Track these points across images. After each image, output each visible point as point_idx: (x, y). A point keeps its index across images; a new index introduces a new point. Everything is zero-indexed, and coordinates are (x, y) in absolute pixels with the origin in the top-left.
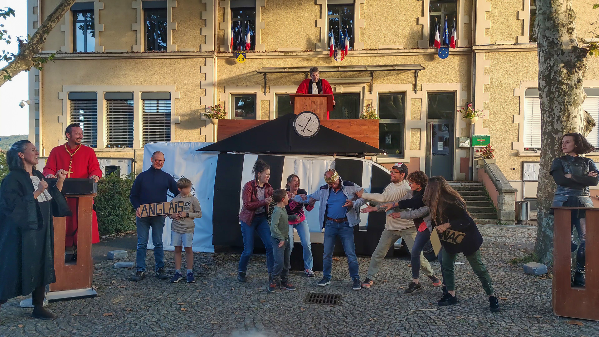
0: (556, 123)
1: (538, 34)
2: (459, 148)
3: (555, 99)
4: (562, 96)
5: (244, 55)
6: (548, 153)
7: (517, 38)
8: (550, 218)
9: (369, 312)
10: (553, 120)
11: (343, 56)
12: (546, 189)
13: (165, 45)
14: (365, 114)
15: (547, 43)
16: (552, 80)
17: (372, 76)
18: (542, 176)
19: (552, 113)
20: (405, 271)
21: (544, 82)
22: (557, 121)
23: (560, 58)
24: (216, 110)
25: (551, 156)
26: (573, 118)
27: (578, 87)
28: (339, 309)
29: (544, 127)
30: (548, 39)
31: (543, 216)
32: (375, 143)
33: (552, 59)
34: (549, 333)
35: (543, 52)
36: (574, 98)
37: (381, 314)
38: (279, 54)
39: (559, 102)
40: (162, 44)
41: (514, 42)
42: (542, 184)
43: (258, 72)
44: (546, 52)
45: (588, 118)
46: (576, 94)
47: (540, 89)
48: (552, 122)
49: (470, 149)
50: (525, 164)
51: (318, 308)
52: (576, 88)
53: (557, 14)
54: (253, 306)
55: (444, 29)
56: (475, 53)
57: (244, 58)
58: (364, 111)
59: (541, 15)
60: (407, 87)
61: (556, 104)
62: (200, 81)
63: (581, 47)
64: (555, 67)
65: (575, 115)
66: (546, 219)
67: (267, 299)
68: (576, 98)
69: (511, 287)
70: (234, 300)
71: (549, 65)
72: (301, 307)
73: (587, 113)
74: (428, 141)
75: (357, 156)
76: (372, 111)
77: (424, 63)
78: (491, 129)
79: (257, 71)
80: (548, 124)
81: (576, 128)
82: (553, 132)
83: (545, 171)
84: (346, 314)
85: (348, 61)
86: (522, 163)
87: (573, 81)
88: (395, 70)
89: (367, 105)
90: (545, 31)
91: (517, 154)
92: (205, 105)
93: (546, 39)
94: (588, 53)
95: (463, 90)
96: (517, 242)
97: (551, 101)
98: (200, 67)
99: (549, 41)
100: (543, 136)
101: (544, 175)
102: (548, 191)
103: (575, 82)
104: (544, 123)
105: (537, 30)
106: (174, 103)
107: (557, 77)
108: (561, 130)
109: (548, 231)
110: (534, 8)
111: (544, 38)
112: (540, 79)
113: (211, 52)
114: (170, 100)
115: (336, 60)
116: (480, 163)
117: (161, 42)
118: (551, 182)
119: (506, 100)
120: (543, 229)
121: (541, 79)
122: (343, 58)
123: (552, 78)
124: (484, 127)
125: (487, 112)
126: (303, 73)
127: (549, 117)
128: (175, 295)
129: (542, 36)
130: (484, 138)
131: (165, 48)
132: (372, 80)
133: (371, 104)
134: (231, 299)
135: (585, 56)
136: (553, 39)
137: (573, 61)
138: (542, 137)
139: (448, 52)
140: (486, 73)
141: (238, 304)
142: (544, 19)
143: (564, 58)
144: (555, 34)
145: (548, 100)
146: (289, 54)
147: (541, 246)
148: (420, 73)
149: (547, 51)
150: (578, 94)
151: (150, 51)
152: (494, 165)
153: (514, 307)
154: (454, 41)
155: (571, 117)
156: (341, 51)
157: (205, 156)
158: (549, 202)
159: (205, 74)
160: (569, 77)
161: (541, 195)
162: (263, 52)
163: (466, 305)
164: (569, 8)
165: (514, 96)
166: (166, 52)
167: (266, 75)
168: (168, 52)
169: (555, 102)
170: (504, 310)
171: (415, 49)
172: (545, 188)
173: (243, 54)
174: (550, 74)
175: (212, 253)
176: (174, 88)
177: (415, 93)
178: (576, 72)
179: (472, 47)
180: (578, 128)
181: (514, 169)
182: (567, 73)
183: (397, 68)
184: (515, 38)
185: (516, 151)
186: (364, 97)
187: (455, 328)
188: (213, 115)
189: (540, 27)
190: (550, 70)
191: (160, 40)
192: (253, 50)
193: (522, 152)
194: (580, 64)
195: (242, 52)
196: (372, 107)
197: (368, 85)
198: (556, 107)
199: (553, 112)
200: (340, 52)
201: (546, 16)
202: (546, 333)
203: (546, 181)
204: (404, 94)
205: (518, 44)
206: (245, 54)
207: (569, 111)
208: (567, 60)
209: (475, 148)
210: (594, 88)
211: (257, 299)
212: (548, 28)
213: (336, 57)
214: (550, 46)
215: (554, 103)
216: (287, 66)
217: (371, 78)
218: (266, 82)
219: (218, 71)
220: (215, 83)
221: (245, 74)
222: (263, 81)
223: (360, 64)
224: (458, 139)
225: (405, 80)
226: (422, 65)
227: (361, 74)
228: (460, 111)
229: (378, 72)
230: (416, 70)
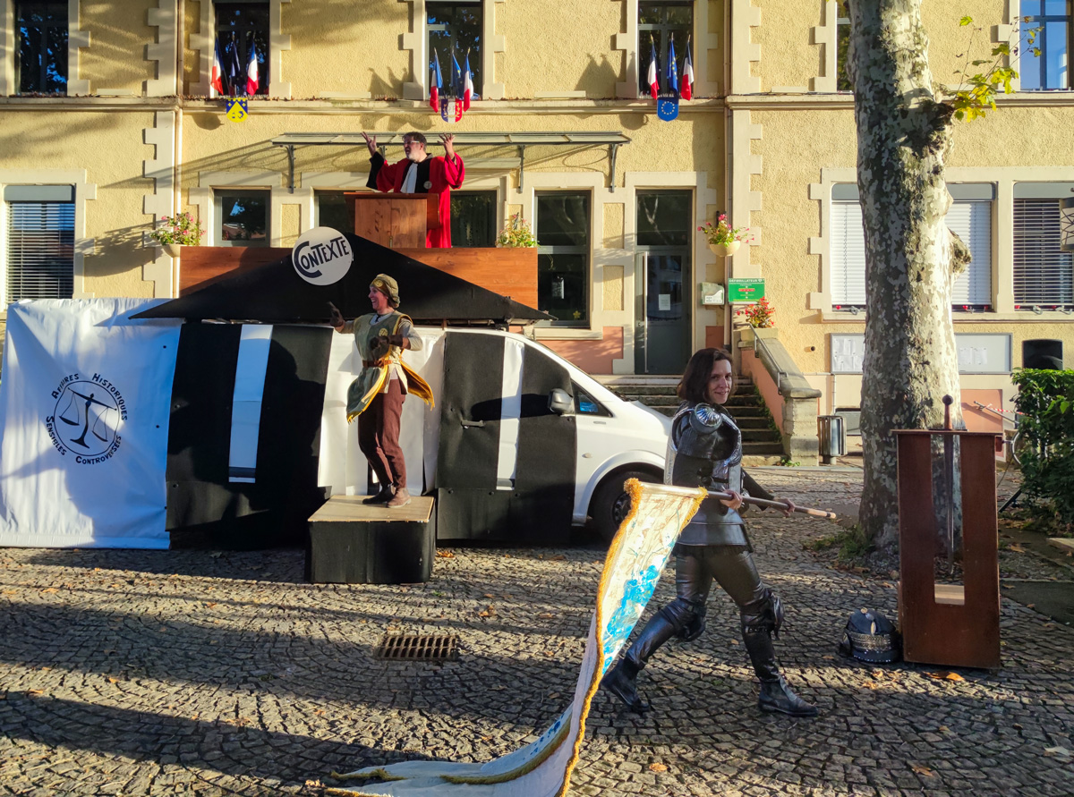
0: (893, 255)
1: (854, 74)
2: (702, 305)
3: (891, 207)
4: (904, 200)
5: (244, 105)
6: (880, 317)
7: (812, 81)
8: (889, 453)
9: (519, 674)
10: (889, 250)
11: (461, 112)
12: (879, 392)
13: (63, 80)
14: (507, 235)
15: (872, 92)
16: (884, 169)
17: (521, 156)
18: (870, 365)
19: (886, 236)
21: (870, 171)
22: (896, 251)
23: (899, 124)
24: (179, 224)
25: (886, 323)
26: (926, 246)
27: (935, 182)
28: (453, 670)
29: (871, 265)
30: (876, 84)
31: (875, 446)
32: (531, 299)
33: (883, 125)
34: (896, 702)
35: (865, 111)
36: (929, 204)
37: (547, 676)
38: (323, 104)
39: (900, 212)
40: (57, 78)
41: (807, 91)
42: (870, 382)
43: (274, 143)
44: (871, 110)
45: (955, 246)
46: (932, 197)
47: (861, 187)
48: (887, 254)
49: (726, 308)
50: (834, 339)
51: (406, 669)
52: (932, 183)
53: (891, 35)
54: (258, 672)
55: (669, 59)
56: (732, 110)
57: (244, 112)
58: (505, 228)
59: (861, 36)
60: (592, 180)
61: (894, 216)
62: (144, 162)
63: (939, 102)
64: (889, 141)
65: (932, 239)
66: (880, 454)
67: (290, 654)
68: (932, 205)
69: (814, 601)
70: (214, 659)
71: (878, 137)
72: (368, 668)
73: (953, 235)
74: (641, 293)
75: (492, 327)
76: (522, 228)
77: (627, 133)
78: (766, 266)
79: (273, 141)
80: (878, 258)
81: (934, 267)
82: (889, 274)
83: (876, 354)
84: (468, 681)
85: (470, 123)
86: (829, 338)
87: (926, 170)
88: (569, 143)
89: (513, 216)
90: (868, 67)
91: (817, 319)
92: (155, 215)
93: (870, 84)
94: (953, 116)
95: (709, 187)
96: (823, 502)
97: (883, 209)
98: (144, 131)
99: (877, 89)
100: (870, 282)
101: (873, 363)
102: (882, 395)
103: (928, 172)
104: (871, 256)
105: (853, 65)
106: (83, 209)
107: (895, 163)
108: (903, 270)
109: (884, 480)
110: (846, 21)
111: (868, 83)
112: (861, 165)
113: (169, 97)
114: (73, 201)
115: (446, 119)
116: (745, 337)
117: (55, 73)
118: (887, 377)
119: (795, 208)
120: (875, 476)
121: (863, 166)
122: (460, 115)
123: (883, 165)
124: (753, 262)
125: (758, 232)
127: (880, 243)
128: (71, 654)
129: (862, 78)
130: (753, 286)
131: (64, 87)
132: (522, 164)
133: (520, 214)
134: (207, 659)
135: (947, 121)
136: (885, 84)
137: (925, 129)
138: (867, 285)
139: (677, 107)
140: (754, 152)
141: (223, 668)
142: (867, 43)
143: (906, 124)
144: (888, 75)
145: (877, 209)
146: (345, 105)
147: (871, 511)
148: (621, 151)
149: (874, 108)
150: (936, 197)
151: (29, 94)
152: (774, 341)
153: (823, 646)
154: (689, 84)
155: (922, 243)
156: (457, 101)
157: (149, 330)
158: (885, 419)
159: (155, 145)
160: (917, 163)
161: (869, 403)
162: (286, 100)
163: (723, 646)
164: (915, 24)
165: (809, 198)
166: (66, 96)
167: (291, 151)
168: (70, 97)
169: (891, 212)
170: (803, 653)
171: (609, 99)
172: (876, 390)
173: (241, 103)
174: (879, 156)
175: (164, 550)
176: (84, 175)
177: (611, 191)
178: (931, 152)
179: (724, 98)
180: (937, 266)
181: (813, 349)
182: (914, 154)
183: (574, 139)
184: (807, 82)
185: (816, 313)
186: (504, 199)
187: (703, 700)
188: (171, 237)
189: (858, 60)
190: (880, 147)
191: (52, 70)
192: (265, 96)
193: (828, 313)
194: (938, 137)
195: (239, 99)
196: (522, 221)
197: (513, 176)
198: (893, 222)
199: (887, 234)
200: (452, 105)
201: (871, 37)
202: (891, 701)
203: (879, 376)
204: (586, 195)
205: (816, 93)
206: (246, 103)
207: (918, 231)
208: (913, 128)
209: (734, 307)
210: (964, 183)
211: (267, 656)
212: (875, 63)
213: (445, 114)
214: (880, 100)
215: (888, 214)
216: (340, 132)
217: (520, 159)
218: (292, 167)
219: (183, 141)
220: (178, 166)
221: (246, 147)
222: (286, 163)
223: (496, 130)
224: (700, 287)
225: (590, 166)
226: (624, 133)
227: (499, 152)
228: (704, 229)
229: (535, 147)
230: (612, 144)
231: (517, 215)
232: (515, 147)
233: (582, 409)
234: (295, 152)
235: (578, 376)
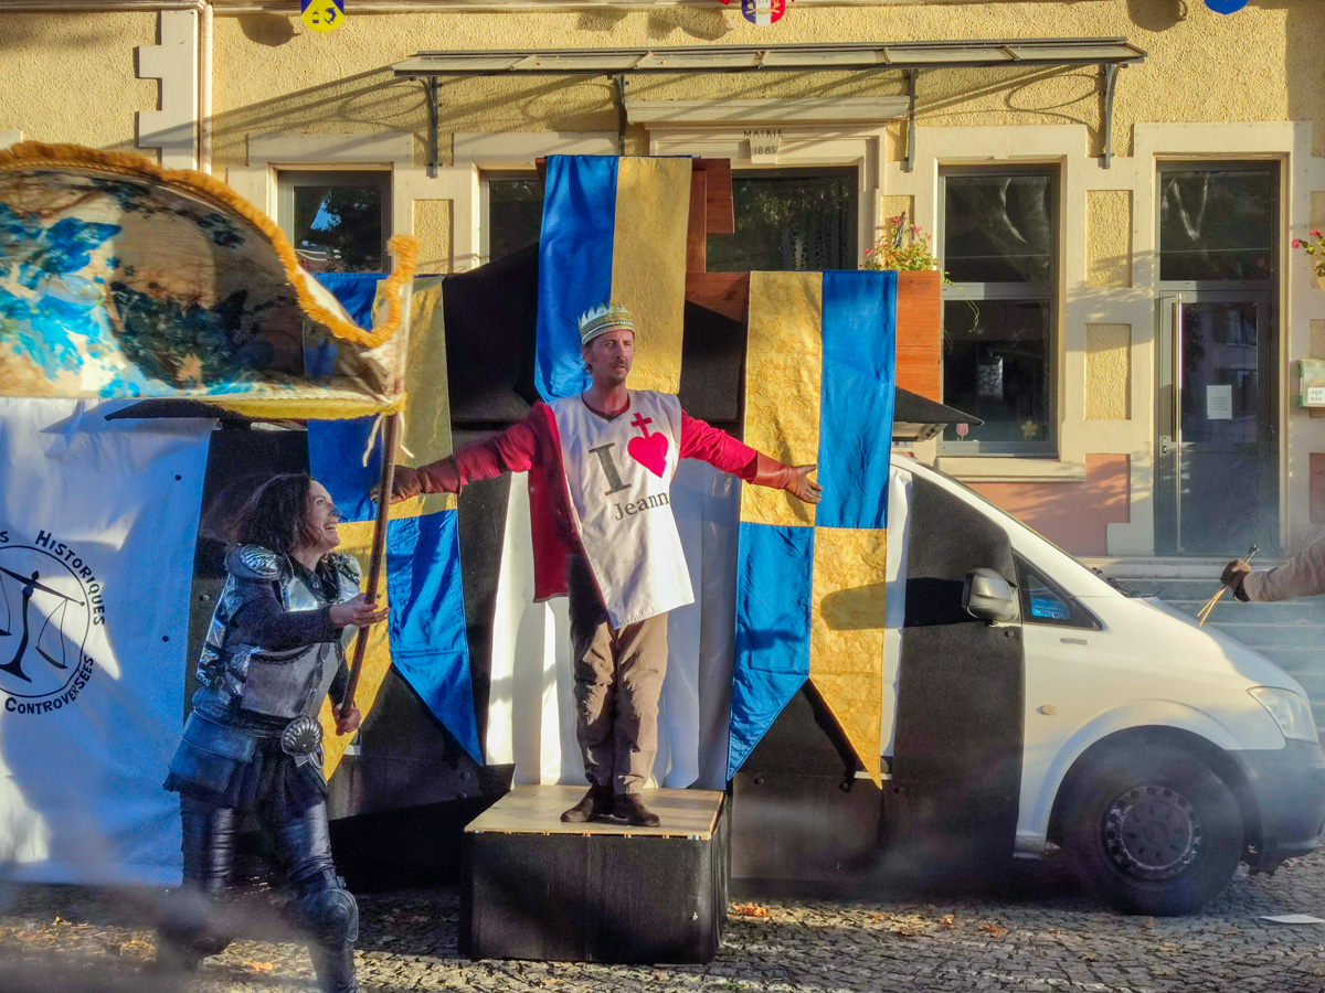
2: (1298, 405)
14: (881, 260)
17: (910, 91)
20: (1064, 960)
43: (398, 73)
57: (337, 10)
58: (875, 247)
60: (1064, 141)
62: (137, 114)
74: (1167, 381)
76: (911, 245)
77: (1140, 37)
79: (396, 67)
85: (802, 25)
88: (1012, 62)
89: (893, 220)
95: (1314, 153)
98: (136, 51)
115: (751, 18)
126: (603, 79)
132: (912, 107)
133: (907, 216)
148: (1126, 78)
157: (148, 443)
159: (160, 81)
167: (432, 88)
177: (1104, 165)
183: (1022, 54)
186: (875, 184)
196: (913, 230)
197: (892, 134)
204: (1049, 174)
213: (750, 6)
216: (531, 47)
217: (907, 99)
218: (434, 121)
219: (214, 70)
220: (206, 121)
221: (341, 82)
222: (423, 113)
223: (856, 39)
224: (1298, 369)
225: (1056, 111)
226: (1131, 41)
227: (863, 84)
228: (1305, 245)
229: (939, 72)
230: (1105, 63)
231: (902, 218)
232: (898, 73)
233: (1036, 612)
234: (440, 91)
235: (1027, 542)
